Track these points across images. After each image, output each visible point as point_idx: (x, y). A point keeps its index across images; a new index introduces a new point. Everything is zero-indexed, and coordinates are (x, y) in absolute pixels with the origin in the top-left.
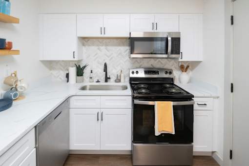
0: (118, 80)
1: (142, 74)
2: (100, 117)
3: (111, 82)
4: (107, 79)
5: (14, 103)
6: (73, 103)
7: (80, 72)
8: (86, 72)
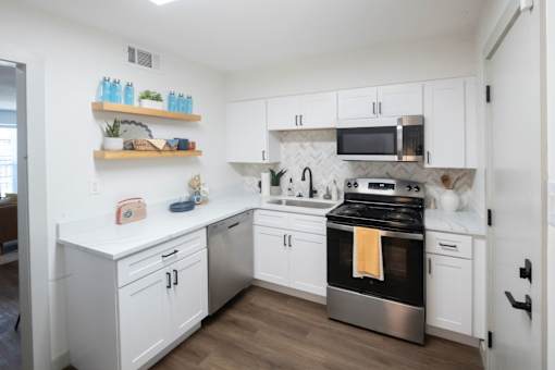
0: (328, 196)
1: (363, 189)
2: (287, 242)
3: (319, 199)
4: (312, 193)
5: (196, 207)
6: (258, 218)
7: (276, 180)
8: (285, 180)
